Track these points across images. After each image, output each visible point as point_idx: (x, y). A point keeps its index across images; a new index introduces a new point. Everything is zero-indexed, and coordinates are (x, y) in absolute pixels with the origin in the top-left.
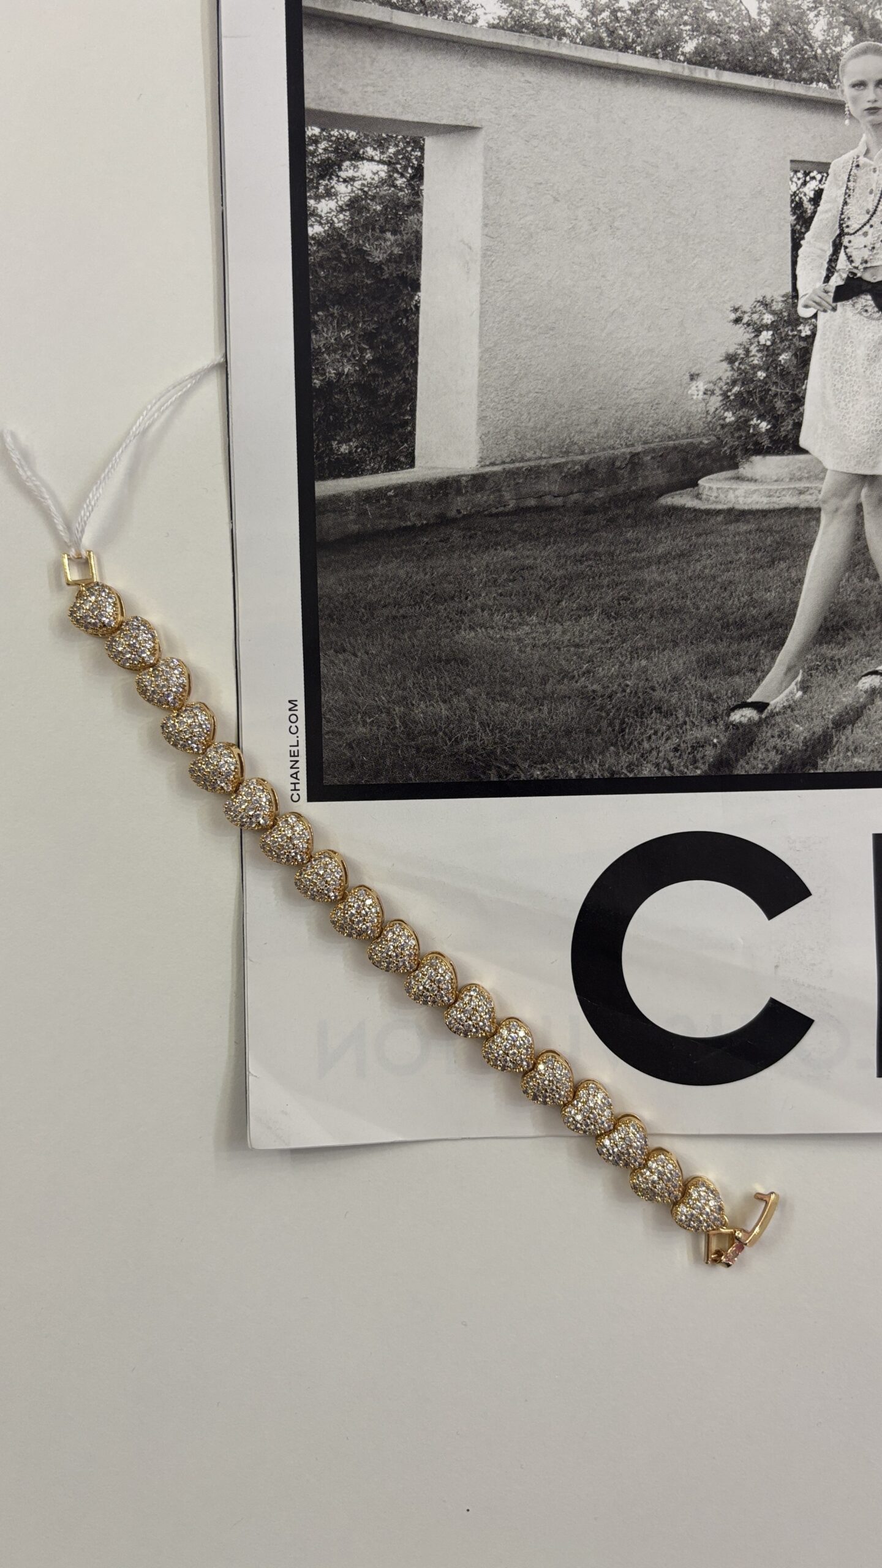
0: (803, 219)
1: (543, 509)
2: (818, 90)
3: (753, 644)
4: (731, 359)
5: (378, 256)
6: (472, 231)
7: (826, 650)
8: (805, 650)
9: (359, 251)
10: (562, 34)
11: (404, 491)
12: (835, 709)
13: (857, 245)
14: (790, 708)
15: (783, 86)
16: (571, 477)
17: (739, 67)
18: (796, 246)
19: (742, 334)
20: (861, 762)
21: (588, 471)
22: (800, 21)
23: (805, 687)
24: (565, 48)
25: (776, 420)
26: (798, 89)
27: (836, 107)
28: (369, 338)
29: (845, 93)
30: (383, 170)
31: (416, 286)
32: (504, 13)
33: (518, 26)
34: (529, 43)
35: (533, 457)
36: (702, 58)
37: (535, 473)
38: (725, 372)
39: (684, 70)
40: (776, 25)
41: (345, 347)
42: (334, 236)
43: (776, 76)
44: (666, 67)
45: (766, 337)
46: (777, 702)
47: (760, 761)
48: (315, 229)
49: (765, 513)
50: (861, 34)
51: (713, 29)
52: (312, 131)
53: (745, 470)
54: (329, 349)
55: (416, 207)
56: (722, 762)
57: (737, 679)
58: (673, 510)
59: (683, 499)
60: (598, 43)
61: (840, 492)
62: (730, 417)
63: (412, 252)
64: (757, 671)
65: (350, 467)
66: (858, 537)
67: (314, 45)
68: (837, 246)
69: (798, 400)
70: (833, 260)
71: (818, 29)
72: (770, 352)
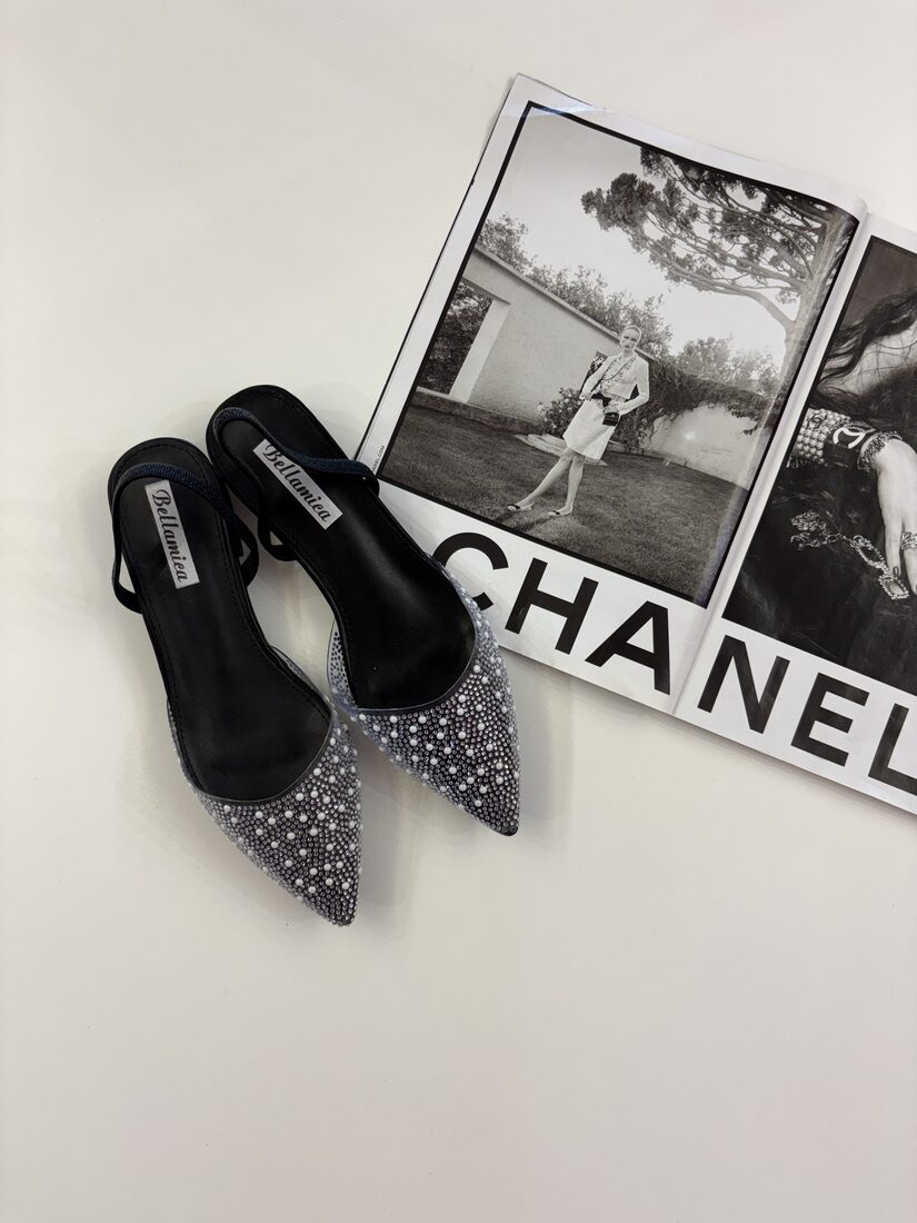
0: (593, 370)
1: (479, 423)
2: (614, 334)
3: (523, 489)
4: (554, 403)
5: (464, 329)
6: (495, 333)
7: (544, 500)
8: (538, 496)
9: (460, 325)
10: (546, 286)
11: (443, 400)
12: (539, 517)
13: (605, 384)
14: (526, 511)
15: (604, 329)
16: (492, 417)
17: (594, 318)
18: (587, 377)
19: (560, 397)
20: (539, 535)
21: (498, 418)
22: (618, 312)
23: (532, 507)
24: (546, 291)
25: (559, 426)
26: (608, 331)
27: (617, 341)
28: (452, 351)
29: (622, 339)
30: (477, 304)
31: (472, 342)
32: (532, 273)
33: (535, 279)
34: (536, 285)
35: (485, 407)
36: (584, 311)
37: (483, 412)
38: (550, 406)
39: (578, 312)
40: (610, 310)
41: (444, 351)
42: (455, 317)
43: (604, 325)
44: (573, 309)
45: (567, 401)
46: (523, 508)
47: (511, 523)
48: (449, 313)
49: (544, 452)
50: (634, 323)
51: (591, 304)
52: (461, 284)
53: (543, 437)
54: (439, 350)
55: (482, 319)
56: (499, 519)
57: (515, 497)
58: (518, 440)
59: (522, 438)
60: (556, 294)
61: (568, 455)
62: (546, 420)
63: (475, 332)
64: (521, 497)
65: (429, 386)
66: (568, 470)
67: (473, 259)
68: (599, 382)
69: (568, 423)
70: (597, 385)
71: (622, 316)
72: (566, 405)
